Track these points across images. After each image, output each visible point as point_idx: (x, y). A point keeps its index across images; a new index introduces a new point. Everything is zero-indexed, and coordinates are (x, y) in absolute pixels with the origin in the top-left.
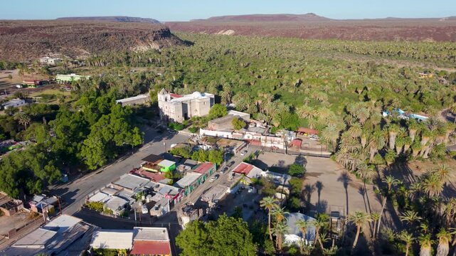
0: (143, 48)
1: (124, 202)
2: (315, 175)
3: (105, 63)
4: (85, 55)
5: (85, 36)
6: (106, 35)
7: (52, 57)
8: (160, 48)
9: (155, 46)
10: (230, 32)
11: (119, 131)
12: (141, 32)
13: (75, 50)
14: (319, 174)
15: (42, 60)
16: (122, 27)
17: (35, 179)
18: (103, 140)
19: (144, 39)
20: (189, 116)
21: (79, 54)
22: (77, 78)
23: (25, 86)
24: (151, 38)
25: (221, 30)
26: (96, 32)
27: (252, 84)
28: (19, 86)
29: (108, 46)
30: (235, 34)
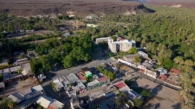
0: (128, 13)
1: (63, 86)
2: (160, 99)
3: (109, 20)
5: (106, 8)
6: (114, 7)
7: (91, 16)
8: (136, 14)
9: (134, 13)
10: (179, 6)
11: (79, 55)
12: (129, 6)
13: (101, 13)
14: (163, 99)
15: (88, 17)
16: (122, 4)
19: (130, 10)
20: (120, 50)
21: (102, 15)
22: (94, 26)
23: (75, 27)
24: (133, 9)
25: (174, 5)
26: (111, 6)
27: (169, 37)
28: (73, 27)
29: (113, 12)
30: (182, 7)
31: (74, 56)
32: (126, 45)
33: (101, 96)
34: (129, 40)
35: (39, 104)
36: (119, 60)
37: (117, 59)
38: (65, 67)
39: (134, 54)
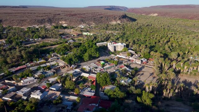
0: (114, 23)
1: (90, 69)
2: (143, 72)
3: (99, 29)
4: (93, 25)
5: (94, 18)
6: (102, 17)
7: (83, 25)
8: (121, 23)
9: (119, 22)
10: (156, 15)
11: (93, 52)
12: (114, 16)
13: (91, 23)
14: (145, 72)
15: (80, 26)
16: (108, 14)
17: (73, 61)
18: (89, 54)
19: (115, 19)
20: (116, 50)
21: (92, 24)
22: (89, 34)
23: (74, 36)
24: (118, 19)
25: (152, 13)
26: (98, 16)
28: (72, 36)
29: (101, 22)
30: (158, 16)
31: (90, 53)
32: (120, 46)
33: (113, 71)
34: (122, 43)
35: (82, 76)
36: (117, 55)
37: (116, 55)
38: (85, 61)
39: (126, 51)
